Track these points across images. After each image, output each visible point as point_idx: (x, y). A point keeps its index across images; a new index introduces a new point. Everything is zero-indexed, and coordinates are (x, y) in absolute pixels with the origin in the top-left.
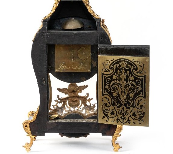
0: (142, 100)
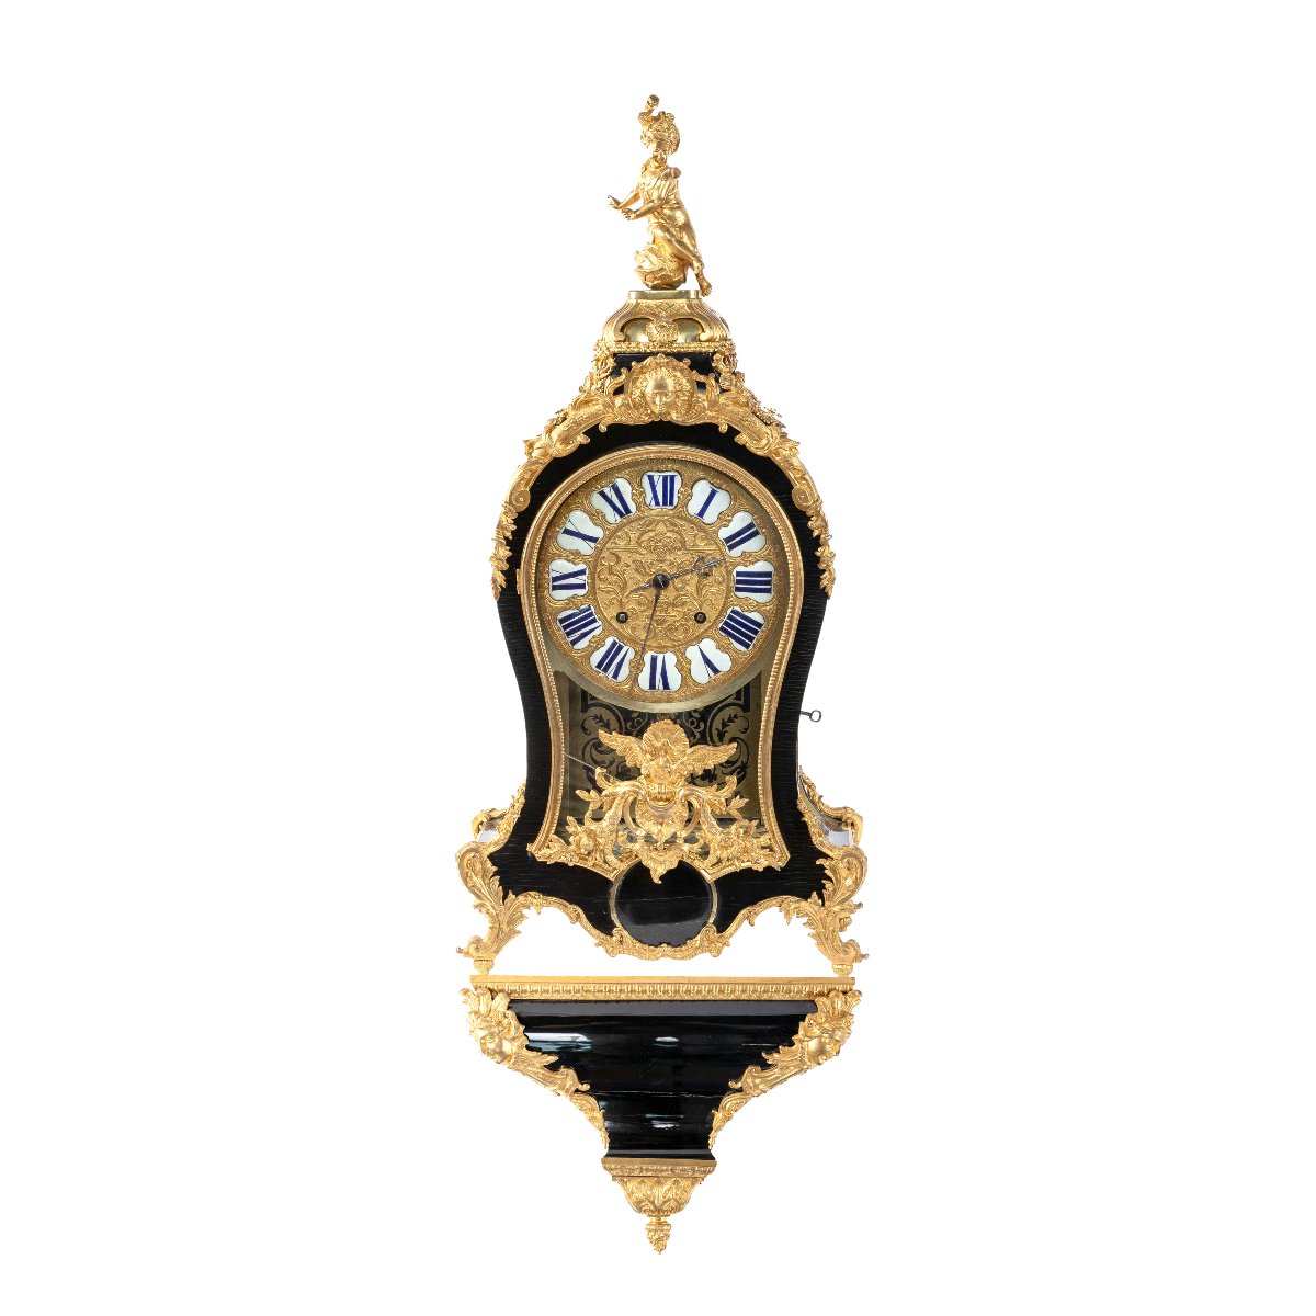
0: (736, 717)
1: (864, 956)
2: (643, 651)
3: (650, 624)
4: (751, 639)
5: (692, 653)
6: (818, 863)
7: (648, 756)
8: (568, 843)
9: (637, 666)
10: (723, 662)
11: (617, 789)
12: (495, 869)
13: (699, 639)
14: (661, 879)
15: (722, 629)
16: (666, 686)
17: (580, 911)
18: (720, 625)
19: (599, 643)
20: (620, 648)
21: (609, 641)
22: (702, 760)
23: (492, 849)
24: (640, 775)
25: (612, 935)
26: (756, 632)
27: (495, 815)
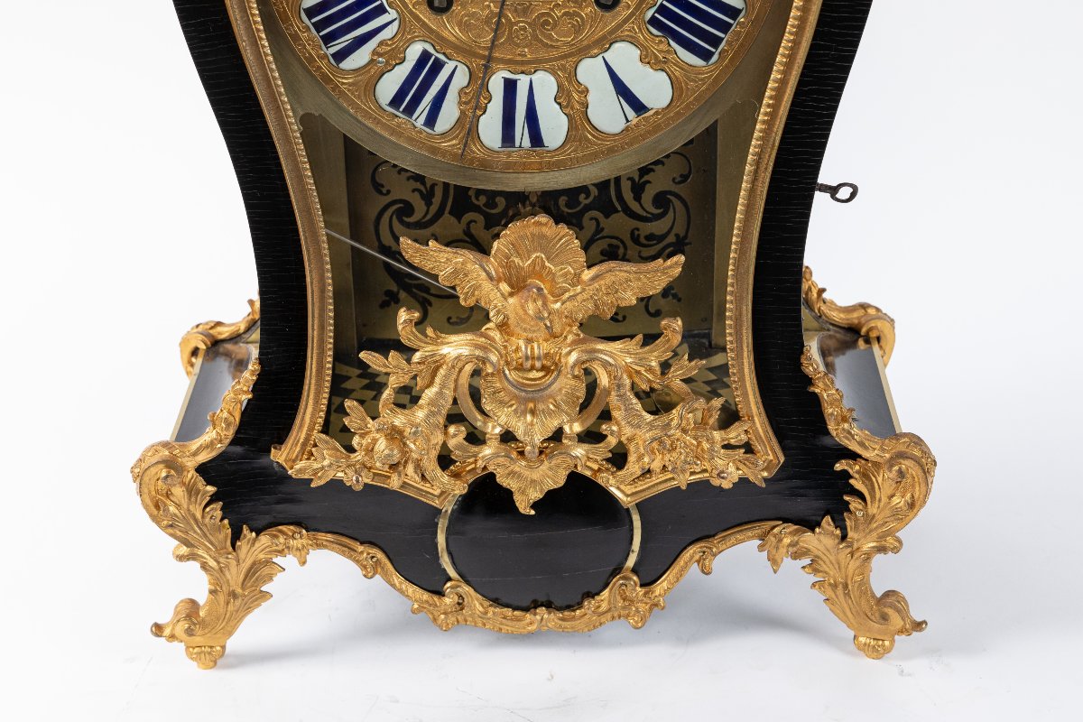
1: (919, 626)
2: (488, 70)
3: (500, 15)
4: (715, 41)
5: (591, 72)
6: (838, 467)
7: (505, 287)
8: (351, 450)
9: (475, 101)
10: (655, 89)
11: (445, 350)
12: (212, 489)
13: (605, 43)
14: (535, 506)
15: (654, 22)
16: (536, 139)
17: (380, 555)
18: (649, 14)
19: (393, 56)
20: (438, 67)
21: (414, 52)
22: (613, 289)
23: (204, 457)
24: (488, 319)
25: (440, 594)
26: (725, 27)
27: (224, 333)
